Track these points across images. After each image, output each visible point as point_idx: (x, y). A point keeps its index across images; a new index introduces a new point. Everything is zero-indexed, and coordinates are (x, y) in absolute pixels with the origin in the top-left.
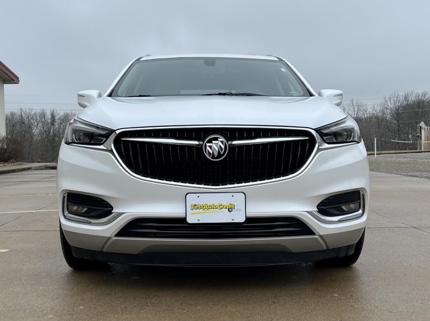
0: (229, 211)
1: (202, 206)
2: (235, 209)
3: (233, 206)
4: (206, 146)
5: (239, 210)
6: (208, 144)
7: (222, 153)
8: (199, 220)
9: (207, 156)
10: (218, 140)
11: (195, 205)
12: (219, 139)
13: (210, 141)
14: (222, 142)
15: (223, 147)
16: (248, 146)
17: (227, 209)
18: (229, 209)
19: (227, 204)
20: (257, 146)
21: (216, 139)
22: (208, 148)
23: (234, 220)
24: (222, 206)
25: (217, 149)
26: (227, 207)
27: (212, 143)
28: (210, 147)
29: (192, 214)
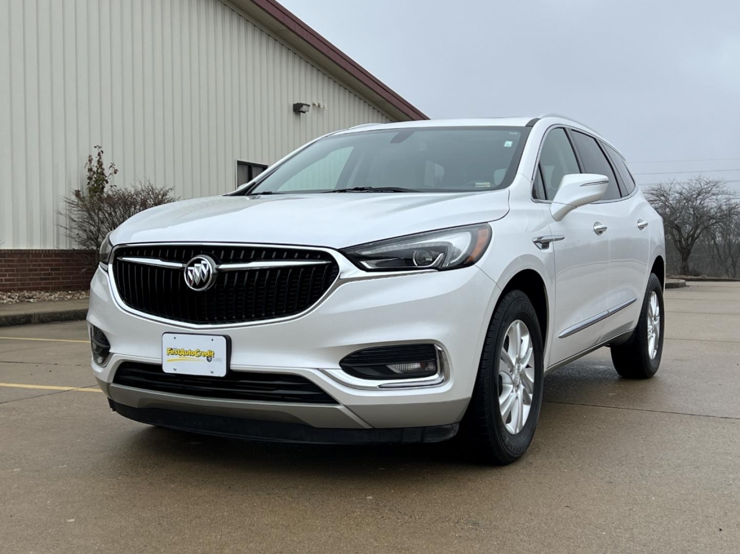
0: (208, 360)
1: (179, 351)
2: (215, 357)
3: (212, 353)
4: (187, 270)
5: (219, 360)
6: (189, 268)
7: (204, 280)
8: (175, 370)
9: (188, 284)
10: (200, 263)
11: (172, 349)
12: (202, 262)
13: (192, 265)
14: (205, 265)
15: (205, 272)
16: (241, 272)
17: (206, 358)
18: (208, 357)
19: (206, 351)
20: (252, 271)
21: (199, 261)
22: (189, 273)
23: (214, 373)
24: (200, 353)
25: (198, 274)
26: (206, 355)
27: (193, 266)
28: (191, 271)
29: (168, 361)
